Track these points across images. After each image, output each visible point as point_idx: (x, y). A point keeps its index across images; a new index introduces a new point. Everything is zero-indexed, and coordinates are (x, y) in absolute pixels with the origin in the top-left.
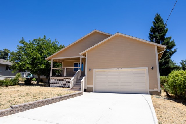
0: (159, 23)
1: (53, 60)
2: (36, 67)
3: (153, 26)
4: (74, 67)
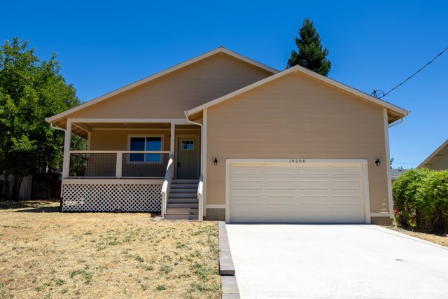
0: (313, 45)
1: (73, 126)
3: (297, 51)
4: (131, 150)
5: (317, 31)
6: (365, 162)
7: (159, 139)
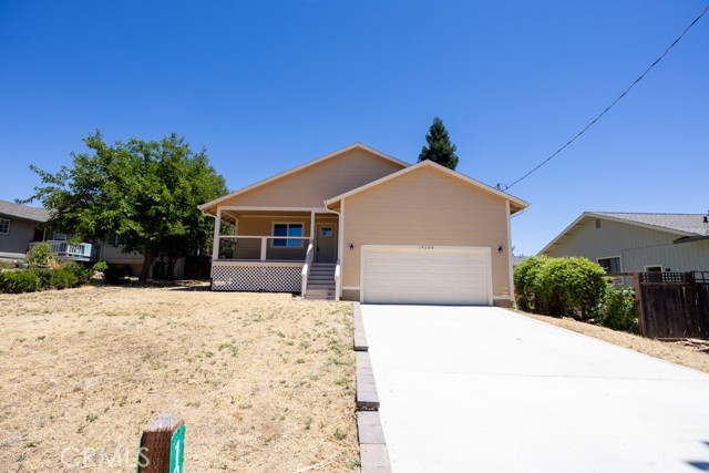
0: (442, 141)
1: (222, 214)
2: (155, 230)
3: (428, 147)
4: (274, 235)
5: (446, 129)
6: (489, 249)
7: (300, 226)
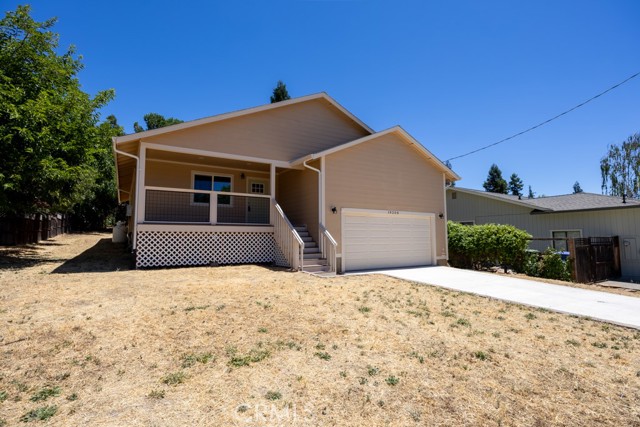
4: (195, 188)
7: (228, 180)
